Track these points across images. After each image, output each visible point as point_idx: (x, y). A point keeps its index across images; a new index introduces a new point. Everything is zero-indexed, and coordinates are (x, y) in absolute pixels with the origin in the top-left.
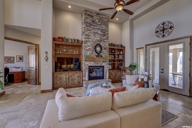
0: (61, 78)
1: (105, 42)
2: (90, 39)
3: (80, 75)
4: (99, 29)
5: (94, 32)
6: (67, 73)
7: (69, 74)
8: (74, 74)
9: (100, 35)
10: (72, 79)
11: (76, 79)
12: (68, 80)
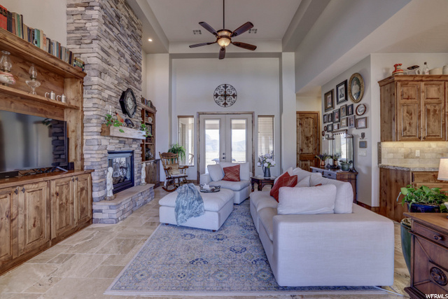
0: (14, 210)
1: (135, 86)
2: (110, 67)
3: (85, 185)
4: (127, 47)
5: (118, 51)
6: (41, 185)
7: (49, 186)
8: (68, 184)
9: (128, 65)
10: (61, 205)
11: (72, 203)
12: (44, 215)
